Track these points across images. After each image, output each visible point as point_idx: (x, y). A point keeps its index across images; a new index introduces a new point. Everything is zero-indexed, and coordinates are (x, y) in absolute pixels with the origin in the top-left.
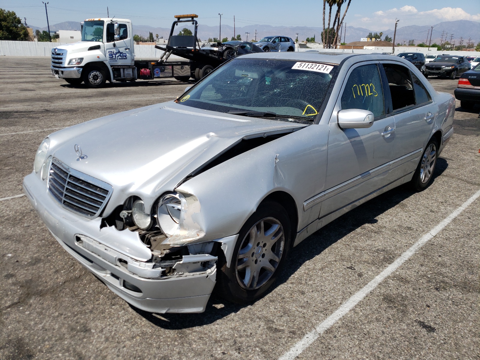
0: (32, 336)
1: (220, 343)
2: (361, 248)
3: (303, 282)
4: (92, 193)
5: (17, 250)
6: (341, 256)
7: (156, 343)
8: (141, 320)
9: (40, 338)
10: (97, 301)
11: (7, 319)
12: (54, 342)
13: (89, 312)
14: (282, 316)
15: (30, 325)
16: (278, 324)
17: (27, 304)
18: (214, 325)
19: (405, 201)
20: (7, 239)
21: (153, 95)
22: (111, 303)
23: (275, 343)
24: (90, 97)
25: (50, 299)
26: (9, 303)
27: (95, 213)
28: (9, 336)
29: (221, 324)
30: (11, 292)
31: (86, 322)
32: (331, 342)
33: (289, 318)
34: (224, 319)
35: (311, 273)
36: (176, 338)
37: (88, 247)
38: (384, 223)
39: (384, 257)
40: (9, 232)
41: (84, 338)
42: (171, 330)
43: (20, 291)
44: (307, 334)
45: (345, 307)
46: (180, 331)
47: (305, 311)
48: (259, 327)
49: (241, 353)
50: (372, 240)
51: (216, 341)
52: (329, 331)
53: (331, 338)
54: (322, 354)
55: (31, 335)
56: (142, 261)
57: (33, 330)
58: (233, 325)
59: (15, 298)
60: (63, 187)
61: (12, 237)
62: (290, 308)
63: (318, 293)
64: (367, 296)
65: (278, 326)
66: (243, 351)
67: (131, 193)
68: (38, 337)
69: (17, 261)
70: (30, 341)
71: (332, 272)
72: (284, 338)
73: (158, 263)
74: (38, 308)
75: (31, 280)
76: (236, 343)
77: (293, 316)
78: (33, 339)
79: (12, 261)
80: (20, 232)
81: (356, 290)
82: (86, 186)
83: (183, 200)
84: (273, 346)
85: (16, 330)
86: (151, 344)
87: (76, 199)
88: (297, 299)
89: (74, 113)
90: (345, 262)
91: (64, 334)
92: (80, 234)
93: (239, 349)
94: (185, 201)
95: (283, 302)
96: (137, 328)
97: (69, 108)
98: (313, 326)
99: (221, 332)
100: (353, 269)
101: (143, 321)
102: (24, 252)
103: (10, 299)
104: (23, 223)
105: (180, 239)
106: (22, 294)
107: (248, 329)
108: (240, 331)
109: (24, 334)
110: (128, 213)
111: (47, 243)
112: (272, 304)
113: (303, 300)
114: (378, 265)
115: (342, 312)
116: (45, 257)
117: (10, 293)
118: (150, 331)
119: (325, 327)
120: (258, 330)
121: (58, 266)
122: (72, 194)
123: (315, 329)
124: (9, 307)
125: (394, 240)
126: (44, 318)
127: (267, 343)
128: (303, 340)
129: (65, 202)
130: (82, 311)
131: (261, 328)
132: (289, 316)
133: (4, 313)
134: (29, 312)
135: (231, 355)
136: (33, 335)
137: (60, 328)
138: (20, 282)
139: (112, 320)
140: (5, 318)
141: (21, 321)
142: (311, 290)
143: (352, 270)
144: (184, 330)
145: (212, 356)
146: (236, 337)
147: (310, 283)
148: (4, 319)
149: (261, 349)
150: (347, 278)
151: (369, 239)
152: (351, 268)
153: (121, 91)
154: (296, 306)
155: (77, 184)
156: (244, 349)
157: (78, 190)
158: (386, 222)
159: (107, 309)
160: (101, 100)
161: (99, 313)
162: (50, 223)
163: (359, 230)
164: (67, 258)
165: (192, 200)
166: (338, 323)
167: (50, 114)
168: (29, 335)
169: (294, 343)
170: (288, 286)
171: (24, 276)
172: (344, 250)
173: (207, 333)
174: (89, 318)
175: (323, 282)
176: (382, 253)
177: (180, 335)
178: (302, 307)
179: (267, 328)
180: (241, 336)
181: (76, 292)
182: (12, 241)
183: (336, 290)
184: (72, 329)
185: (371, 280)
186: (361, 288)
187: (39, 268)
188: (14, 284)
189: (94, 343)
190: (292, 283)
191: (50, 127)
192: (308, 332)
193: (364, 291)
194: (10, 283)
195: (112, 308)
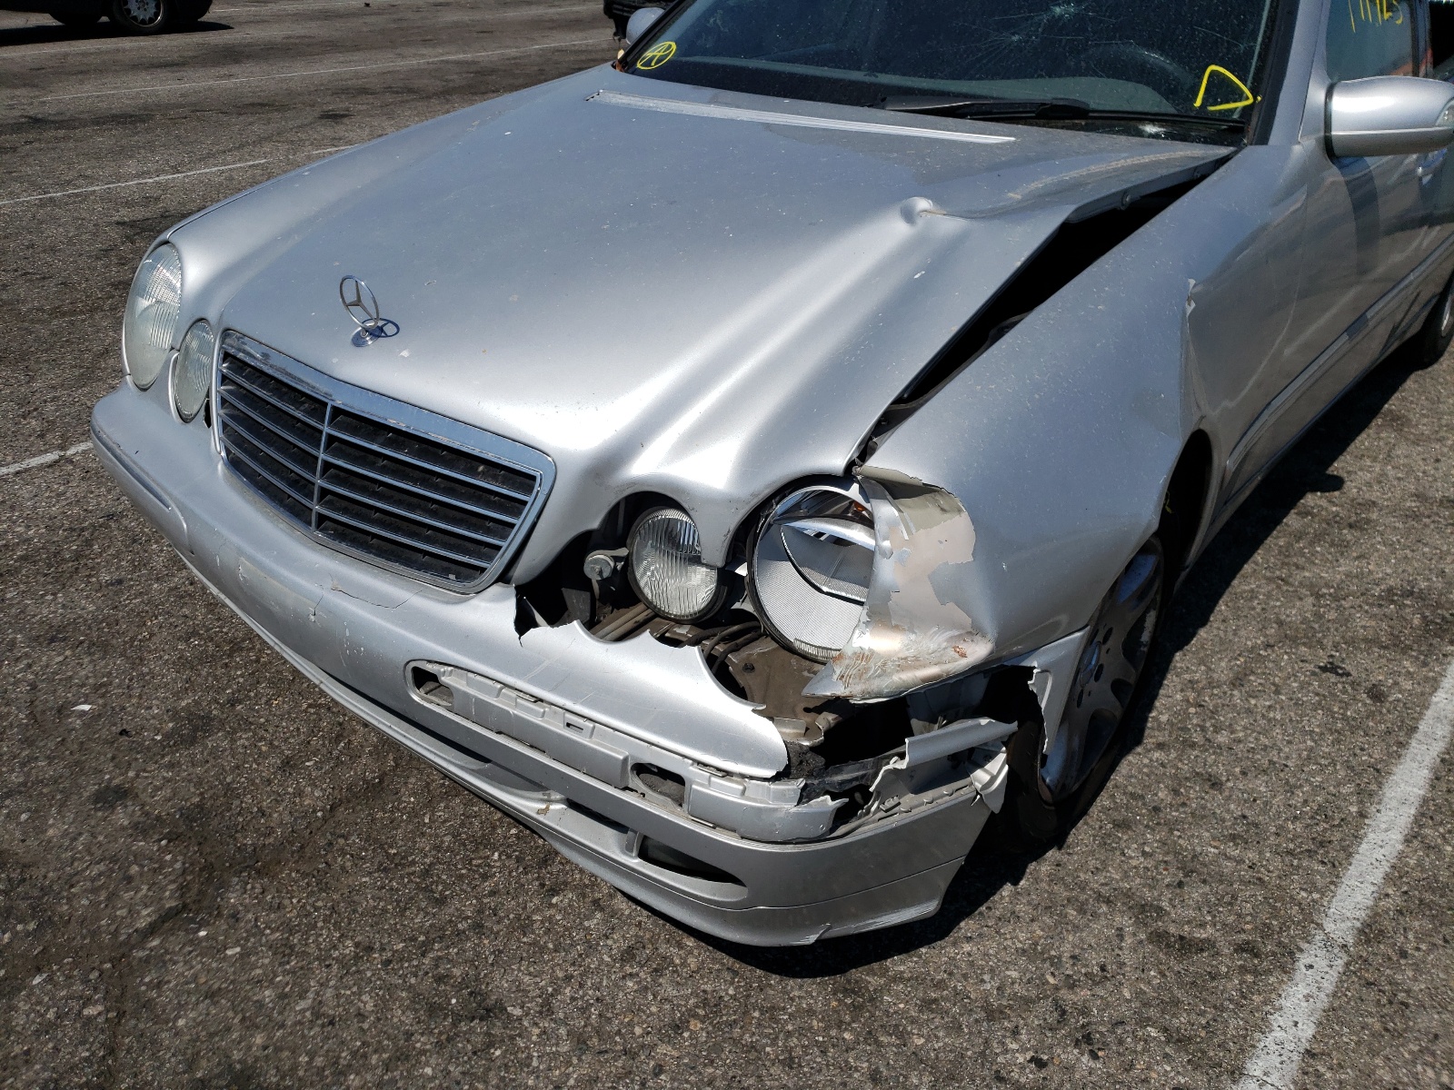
0: (286, 1053)
1: (1008, 1018)
2: (1332, 590)
3: (1197, 738)
4: (452, 487)
5: (103, 685)
6: (1280, 623)
7: (774, 1043)
8: (680, 946)
9: (319, 1061)
10: (485, 877)
11: (159, 986)
12: (379, 1071)
13: (470, 927)
14: (1180, 884)
15: (260, 1005)
16: (1182, 915)
17: (219, 915)
18: (954, 944)
19: (1393, 404)
20: (53, 640)
21: (398, 51)
22: (542, 885)
23: (1205, 1002)
24: (177, 65)
25: (303, 883)
26: (145, 917)
27: (483, 570)
28: (191, 1065)
29: (980, 935)
30: (142, 866)
31: (472, 972)
32: (1399, 977)
33: (1207, 889)
34: (981, 913)
35: (1207, 699)
36: (835, 1011)
37: (483, 713)
38: (1364, 488)
39: (1424, 617)
40: (50, 610)
41: (491, 1045)
42: (809, 981)
43: (174, 860)
44: (1301, 950)
45: (1383, 826)
46: (840, 979)
47: (1252, 855)
48: (1121, 937)
49: (1100, 1054)
50: (1355, 554)
51: (993, 1014)
52: (1370, 931)
53: (1390, 959)
54: (1387, 1030)
55: (278, 1050)
56: (752, 778)
57: (282, 1026)
58: (1022, 936)
59: (163, 889)
60: (308, 461)
61: (70, 628)
62: (1198, 849)
63: (1265, 778)
64: (1437, 779)
65: (1186, 928)
66: (1105, 1046)
67: (634, 483)
68: (312, 1057)
69: (124, 732)
70: (283, 1078)
71: (1277, 692)
72: (1227, 976)
73: (815, 778)
74: (268, 927)
75: (200, 806)
76: (1064, 1012)
77: (1221, 882)
78: (294, 1068)
79: (105, 733)
80: (91, 608)
81: (1390, 755)
82: (419, 455)
83: (884, 511)
84: (1202, 1014)
85: (211, 1035)
86: (753, 1047)
87: (378, 510)
88: (1204, 808)
89: (140, 126)
90: (1304, 649)
91: (409, 1035)
92: (430, 662)
93: (1088, 1038)
94: (896, 513)
95: (1158, 824)
96: (678, 983)
97: (116, 108)
98: (1309, 918)
99: (992, 970)
100: (1340, 672)
101: (691, 952)
102: (136, 692)
103: (146, 896)
104: (92, 569)
105: (884, 673)
106: (184, 872)
107: (1082, 949)
108: (1059, 958)
109: (249, 1048)
110: (616, 559)
111: (211, 647)
112: (1125, 837)
113: (1228, 811)
114: (1421, 652)
115: (1382, 851)
116: (222, 706)
117: (135, 869)
118: (731, 992)
119: (1349, 915)
120: (1121, 949)
121: (286, 740)
122: (353, 487)
123: (1320, 926)
124: (152, 930)
125: (1426, 550)
126: (306, 971)
127: (1176, 1003)
128: (1298, 976)
129: (322, 519)
130: (443, 929)
131: (1129, 940)
132: (1204, 882)
133: (140, 959)
134: (238, 949)
135: (1069, 1069)
136: (288, 1048)
137: (383, 1007)
138: (158, 818)
139: (570, 957)
140: (151, 981)
141: (220, 989)
142: (1238, 770)
143: (1341, 675)
144: (855, 974)
145: (999, 1078)
146: (1057, 988)
147: (1222, 738)
148: (150, 986)
149: (1165, 1030)
150: (1336, 709)
151: (1342, 554)
152: (1331, 668)
153: (279, 40)
154: (1214, 839)
155: (375, 447)
156: (1101, 1033)
157: (383, 471)
158: (1369, 484)
159: (533, 912)
160: (221, 77)
161: (511, 930)
162: (276, 609)
163: (1292, 520)
164: (310, 706)
165: (932, 511)
166: (1387, 895)
167: (52, 133)
168: (271, 1050)
169: (1273, 996)
170: (1151, 760)
171: (167, 792)
172: (1278, 600)
173: (943, 980)
174: (478, 955)
175: (1265, 732)
176: (1409, 602)
177: (849, 1001)
178: (1233, 838)
179: (1150, 939)
180: (1072, 985)
181: (392, 847)
182: (73, 648)
183: (1323, 761)
184: (434, 1010)
185: (1421, 713)
186: (1401, 745)
187: (214, 753)
188: (140, 830)
189: (535, 1063)
190: (1160, 746)
191: (69, 182)
192: (1304, 946)
193: (1419, 758)
194: (123, 828)
195: (551, 906)
